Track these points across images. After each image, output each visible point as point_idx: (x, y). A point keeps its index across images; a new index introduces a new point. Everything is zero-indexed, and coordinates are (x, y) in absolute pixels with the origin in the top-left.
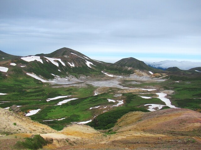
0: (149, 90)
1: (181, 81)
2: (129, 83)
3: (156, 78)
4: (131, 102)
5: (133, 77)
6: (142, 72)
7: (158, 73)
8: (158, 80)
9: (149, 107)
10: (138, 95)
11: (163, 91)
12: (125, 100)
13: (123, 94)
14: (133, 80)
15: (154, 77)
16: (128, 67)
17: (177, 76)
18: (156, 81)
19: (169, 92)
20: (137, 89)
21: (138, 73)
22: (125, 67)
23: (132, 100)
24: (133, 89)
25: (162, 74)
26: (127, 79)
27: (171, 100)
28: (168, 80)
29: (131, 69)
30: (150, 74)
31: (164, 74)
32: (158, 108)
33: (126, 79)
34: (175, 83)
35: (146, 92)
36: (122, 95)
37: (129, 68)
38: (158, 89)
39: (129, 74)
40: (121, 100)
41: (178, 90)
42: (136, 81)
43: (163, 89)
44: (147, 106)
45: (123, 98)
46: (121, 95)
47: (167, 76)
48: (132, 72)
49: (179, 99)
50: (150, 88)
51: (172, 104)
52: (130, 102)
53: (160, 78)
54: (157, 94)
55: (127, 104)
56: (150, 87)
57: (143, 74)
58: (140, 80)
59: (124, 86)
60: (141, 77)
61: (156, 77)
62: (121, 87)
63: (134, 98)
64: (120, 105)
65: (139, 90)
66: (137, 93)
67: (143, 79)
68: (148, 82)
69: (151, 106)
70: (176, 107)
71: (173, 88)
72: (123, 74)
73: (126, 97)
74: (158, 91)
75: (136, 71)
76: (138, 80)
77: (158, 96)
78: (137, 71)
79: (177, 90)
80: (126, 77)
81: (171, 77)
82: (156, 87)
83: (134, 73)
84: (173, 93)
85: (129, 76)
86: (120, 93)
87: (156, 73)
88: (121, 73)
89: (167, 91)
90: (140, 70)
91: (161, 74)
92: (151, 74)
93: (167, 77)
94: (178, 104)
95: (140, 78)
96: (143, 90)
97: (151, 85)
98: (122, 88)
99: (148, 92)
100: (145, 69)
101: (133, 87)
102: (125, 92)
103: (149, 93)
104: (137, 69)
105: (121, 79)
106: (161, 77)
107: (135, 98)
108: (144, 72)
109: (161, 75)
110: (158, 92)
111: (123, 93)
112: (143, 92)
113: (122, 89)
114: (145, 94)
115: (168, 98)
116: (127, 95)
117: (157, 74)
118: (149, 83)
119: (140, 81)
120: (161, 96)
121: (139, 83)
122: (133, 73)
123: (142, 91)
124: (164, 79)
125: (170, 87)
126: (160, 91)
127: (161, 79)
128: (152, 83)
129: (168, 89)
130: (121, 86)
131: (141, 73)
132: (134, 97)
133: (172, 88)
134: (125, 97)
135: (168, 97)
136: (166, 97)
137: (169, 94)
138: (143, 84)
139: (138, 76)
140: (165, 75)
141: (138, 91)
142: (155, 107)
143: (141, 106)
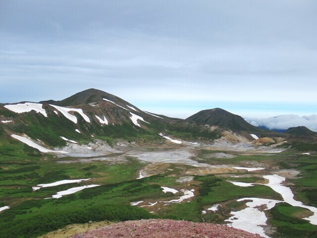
0: (249, 170)
1: (314, 152)
2: (212, 156)
3: (264, 147)
4: (209, 193)
5: (219, 144)
6: (237, 135)
7: (268, 137)
8: (269, 149)
9: (248, 204)
10: (226, 179)
11: (277, 172)
12: (197, 188)
13: (196, 178)
14: (219, 149)
15: (261, 144)
16: (211, 126)
17: (306, 142)
18: (264, 152)
19: (289, 174)
20: (225, 166)
21: (230, 137)
22: (204, 124)
23: (213, 188)
24: (219, 167)
25: (276, 138)
26: (208, 148)
27: (293, 189)
28: (287, 151)
29: (215, 130)
30: (252, 139)
31: (280, 139)
32: (266, 208)
33: (205, 149)
34: (302, 156)
35: (242, 174)
36: (194, 179)
37: (213, 128)
38: (268, 168)
39: (213, 139)
40: (190, 190)
41: (309, 170)
42: (225, 152)
43: (278, 168)
44: (242, 201)
45: (194, 185)
46: (191, 179)
47: (286, 142)
48: (218, 136)
49: (310, 188)
50: (251, 165)
51: (296, 198)
52: (207, 194)
53: (272, 146)
54: (265, 177)
55: (201, 197)
56: (252, 163)
57: (240, 138)
58: (232, 150)
59: (200, 162)
60: (234, 144)
61: (264, 144)
62: (193, 164)
63: (216, 185)
64: (186, 200)
65: (229, 170)
66: (224, 175)
67: (239, 148)
68: (248, 155)
69: (252, 201)
70: (304, 204)
71: (299, 166)
72: (201, 139)
73: (201, 183)
74: (268, 172)
75: (226, 132)
76: (229, 150)
77: (268, 181)
78: (228, 133)
79: (307, 170)
80: (205, 145)
81: (294, 145)
82: (264, 164)
83: (222, 137)
84: (298, 176)
85: (212, 142)
86: (190, 175)
87: (265, 137)
88: (197, 137)
89: (285, 171)
90: (234, 131)
91: (274, 139)
92: (254, 139)
93: (285, 144)
94: (309, 197)
95: (234, 146)
96: (238, 170)
97: (254, 160)
98: (196, 165)
99: (247, 172)
100: (244, 129)
101: (218, 164)
102: (201, 173)
103: (248, 176)
104: (227, 130)
105: (196, 147)
106: (275, 145)
107: (220, 185)
108: (241, 134)
109: (273, 141)
110: (267, 174)
111: (196, 174)
112: (237, 174)
113: (196, 167)
114: (242, 176)
115: (287, 186)
116: (204, 179)
117: (266, 139)
118: (250, 156)
119: (233, 152)
120: (274, 182)
121: (231, 156)
122: (220, 137)
123: (236, 172)
124: (280, 149)
125: (291, 164)
126: (272, 173)
127: (274, 148)
128: (254, 156)
129: (288, 168)
130: (193, 162)
131: (235, 136)
132: (218, 183)
133: (296, 165)
134: (198, 183)
135: (288, 184)
136: (284, 184)
137: (290, 177)
138: (239, 159)
139: (230, 143)
140: (281, 141)
141: (227, 171)
142: (259, 205)
143: (229, 202)
